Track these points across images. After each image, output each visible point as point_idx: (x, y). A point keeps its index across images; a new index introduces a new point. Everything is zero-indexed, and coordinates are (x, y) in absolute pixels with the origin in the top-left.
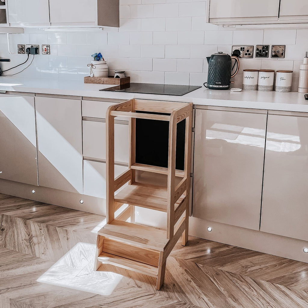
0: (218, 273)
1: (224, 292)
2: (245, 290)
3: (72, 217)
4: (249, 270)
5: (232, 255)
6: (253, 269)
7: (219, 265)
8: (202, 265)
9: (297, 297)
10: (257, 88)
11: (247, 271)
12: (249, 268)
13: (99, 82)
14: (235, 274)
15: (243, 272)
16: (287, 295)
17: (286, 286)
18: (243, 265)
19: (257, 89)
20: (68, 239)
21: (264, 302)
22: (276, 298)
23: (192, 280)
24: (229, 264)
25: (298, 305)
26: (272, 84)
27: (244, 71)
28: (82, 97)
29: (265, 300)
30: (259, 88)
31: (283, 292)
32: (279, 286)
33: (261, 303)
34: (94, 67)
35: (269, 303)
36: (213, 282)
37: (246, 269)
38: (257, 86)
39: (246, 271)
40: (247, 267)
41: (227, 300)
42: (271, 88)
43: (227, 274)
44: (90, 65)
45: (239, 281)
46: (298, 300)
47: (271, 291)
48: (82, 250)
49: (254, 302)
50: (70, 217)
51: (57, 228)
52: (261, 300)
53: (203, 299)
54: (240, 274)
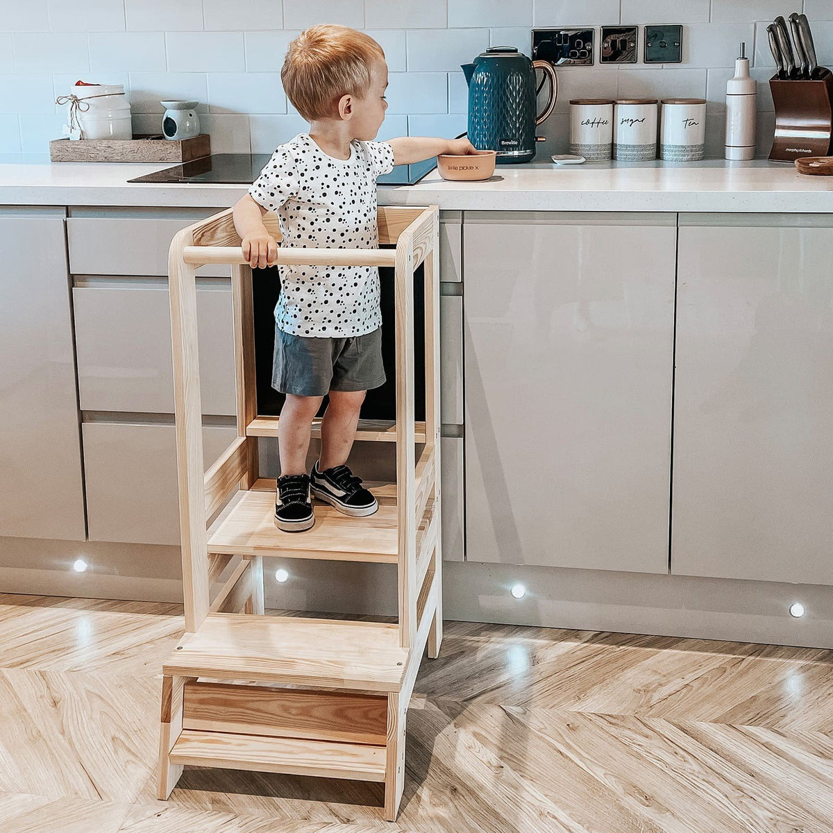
0: (572, 724)
1: (607, 782)
2: (665, 763)
3: (51, 623)
4: (656, 697)
5: (596, 658)
6: (667, 693)
7: (568, 699)
8: (519, 709)
9: (807, 754)
10: (612, 153)
11: (652, 702)
12: (654, 690)
13: (106, 154)
14: (623, 718)
15: (641, 706)
16: (780, 753)
17: (770, 727)
18: (637, 686)
19: (613, 157)
20: (55, 703)
21: (726, 787)
22: (757, 770)
23: (502, 764)
24: (596, 688)
25: (819, 776)
26: (653, 141)
27: (573, 103)
28: (67, 206)
29: (728, 781)
30: (619, 153)
31: (767, 745)
32: (751, 729)
33: (718, 792)
34: (83, 106)
35: (739, 789)
36: (567, 757)
37: (649, 695)
38: (613, 146)
39: (649, 701)
40: (647, 690)
41: (623, 804)
42: (652, 152)
43: (600, 722)
44: (65, 100)
45: (638, 737)
46: (815, 763)
47: (734, 749)
48: (117, 735)
49: (699, 793)
50: (47, 624)
51: (4, 670)
52: (717, 782)
53: (554, 817)
54: (636, 715)
